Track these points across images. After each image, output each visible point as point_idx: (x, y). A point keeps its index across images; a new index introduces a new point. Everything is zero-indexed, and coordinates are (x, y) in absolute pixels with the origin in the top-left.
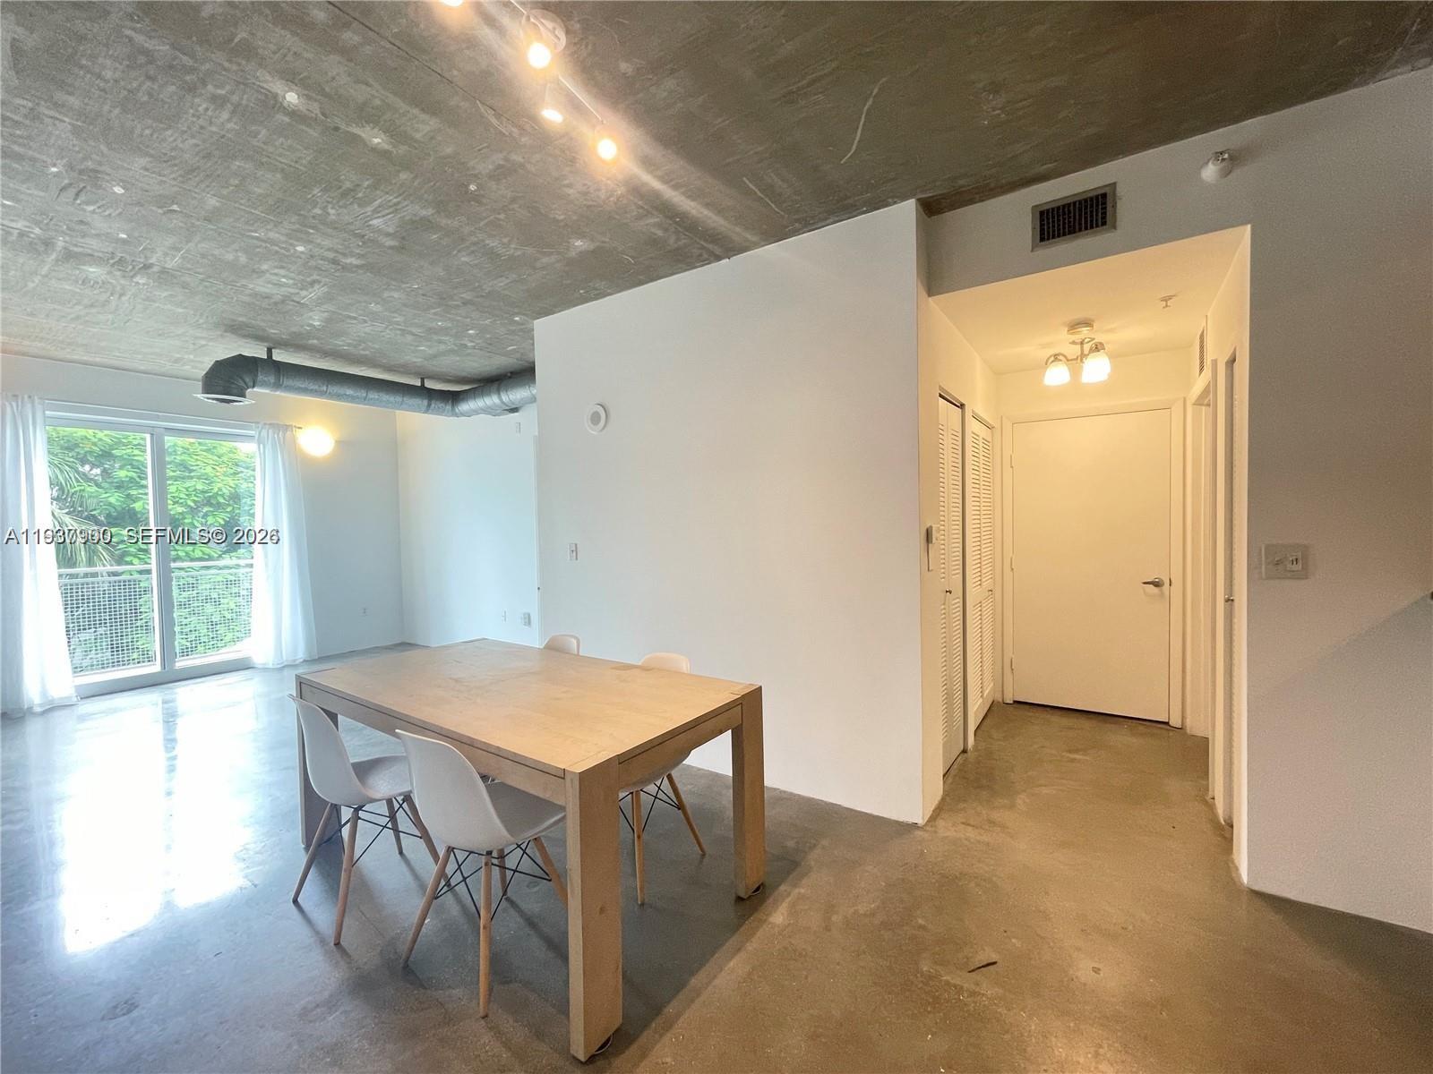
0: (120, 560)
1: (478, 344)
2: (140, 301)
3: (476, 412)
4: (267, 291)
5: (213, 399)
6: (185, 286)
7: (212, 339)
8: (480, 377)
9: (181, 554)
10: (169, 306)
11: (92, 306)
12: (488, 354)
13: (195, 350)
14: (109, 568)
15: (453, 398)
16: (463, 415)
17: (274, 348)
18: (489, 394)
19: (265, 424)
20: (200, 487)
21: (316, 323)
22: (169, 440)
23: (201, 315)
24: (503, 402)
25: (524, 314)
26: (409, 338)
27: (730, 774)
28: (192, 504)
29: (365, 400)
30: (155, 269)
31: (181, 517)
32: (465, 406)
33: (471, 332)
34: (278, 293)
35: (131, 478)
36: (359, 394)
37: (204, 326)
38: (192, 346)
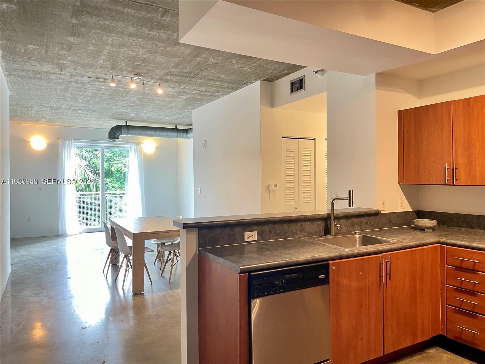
1: (182, 116)
2: (91, 115)
5: (111, 140)
6: (99, 112)
7: (111, 121)
10: (98, 116)
11: (82, 117)
13: (108, 123)
15: (186, 131)
16: (190, 138)
17: (127, 121)
19: (132, 143)
21: (134, 116)
23: (106, 116)
33: (177, 114)
35: (111, 156)
37: (108, 118)
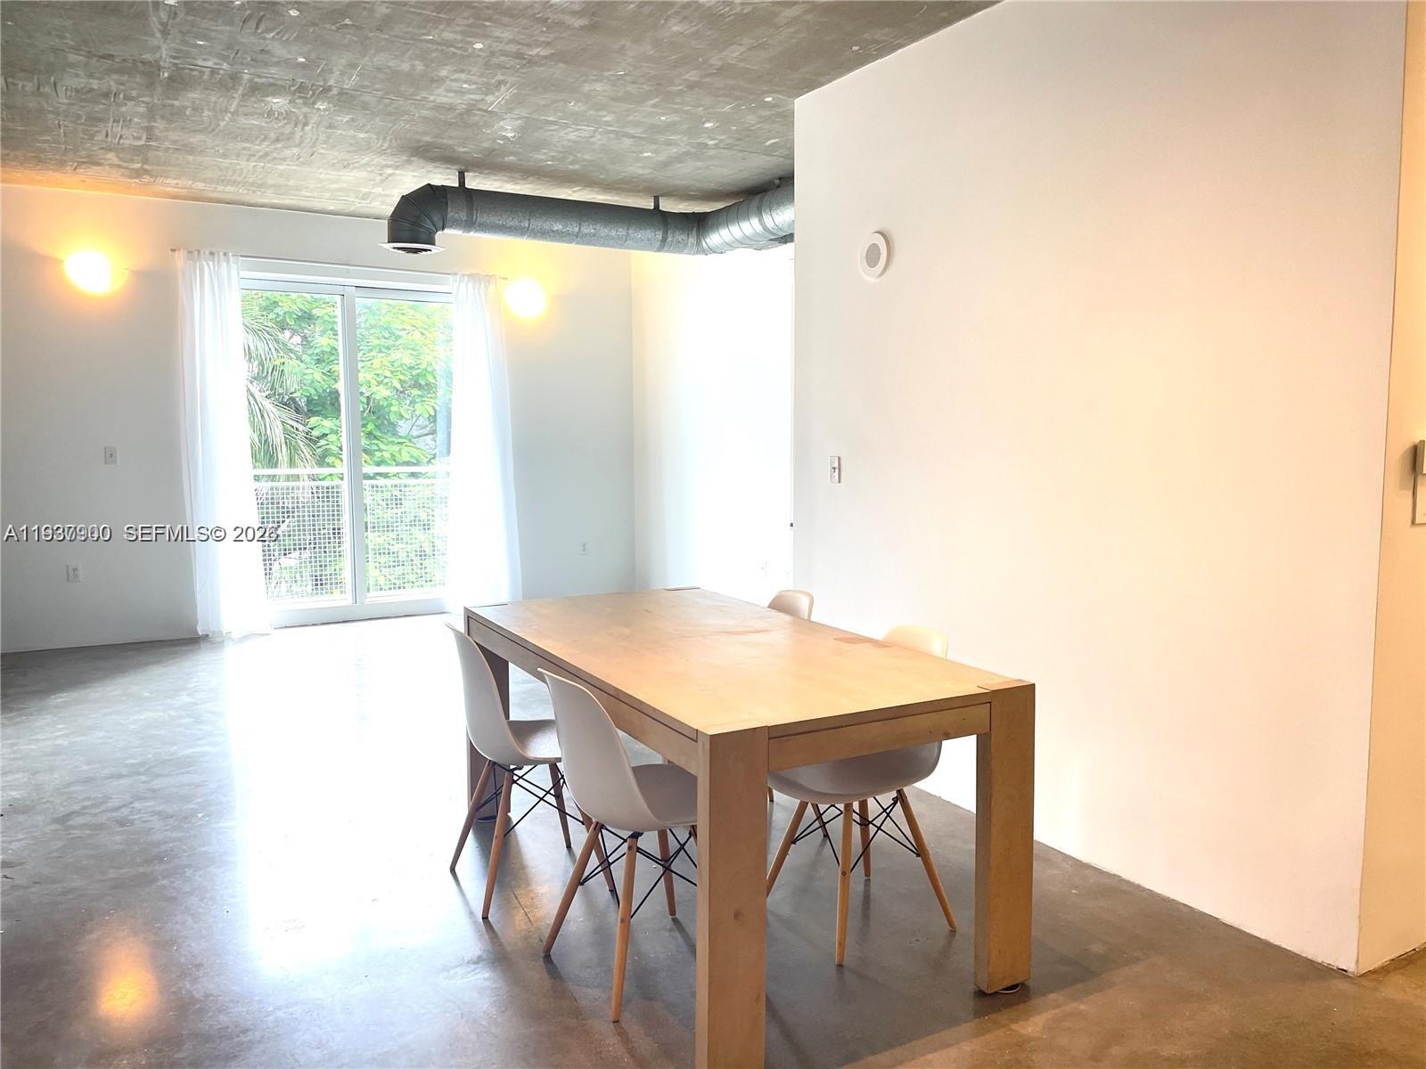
0: (321, 461)
1: (721, 141)
2: (323, 129)
3: (731, 246)
4: (449, 101)
5: (399, 249)
6: (365, 106)
7: (398, 166)
8: (735, 189)
9: (387, 455)
10: (352, 133)
11: (277, 140)
12: (740, 154)
13: (383, 181)
14: (309, 471)
15: (699, 224)
16: (713, 251)
17: (467, 171)
18: (747, 217)
19: (463, 275)
20: (408, 360)
21: (510, 135)
22: (360, 302)
23: (385, 138)
24: (765, 228)
25: (777, 92)
26: (627, 142)
27: (974, 810)
28: (399, 386)
29: (578, 238)
30: (335, 91)
31: (385, 404)
32: (718, 237)
33: (707, 125)
34: (460, 102)
36: (569, 229)
37: (389, 151)
38: (379, 178)
